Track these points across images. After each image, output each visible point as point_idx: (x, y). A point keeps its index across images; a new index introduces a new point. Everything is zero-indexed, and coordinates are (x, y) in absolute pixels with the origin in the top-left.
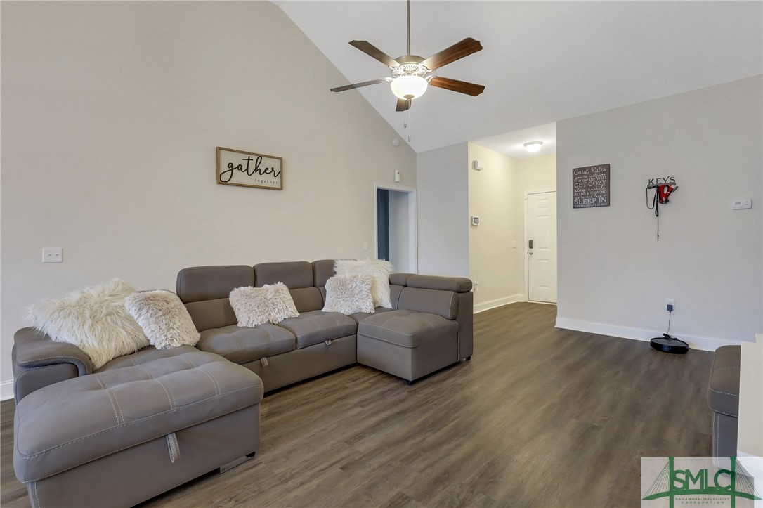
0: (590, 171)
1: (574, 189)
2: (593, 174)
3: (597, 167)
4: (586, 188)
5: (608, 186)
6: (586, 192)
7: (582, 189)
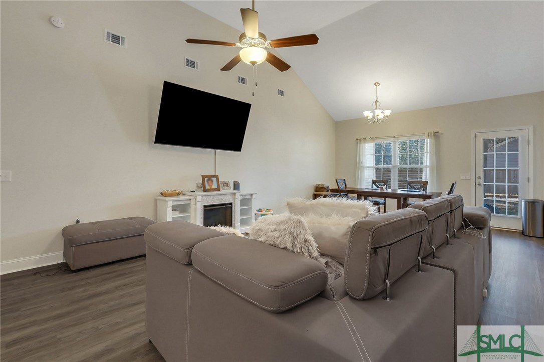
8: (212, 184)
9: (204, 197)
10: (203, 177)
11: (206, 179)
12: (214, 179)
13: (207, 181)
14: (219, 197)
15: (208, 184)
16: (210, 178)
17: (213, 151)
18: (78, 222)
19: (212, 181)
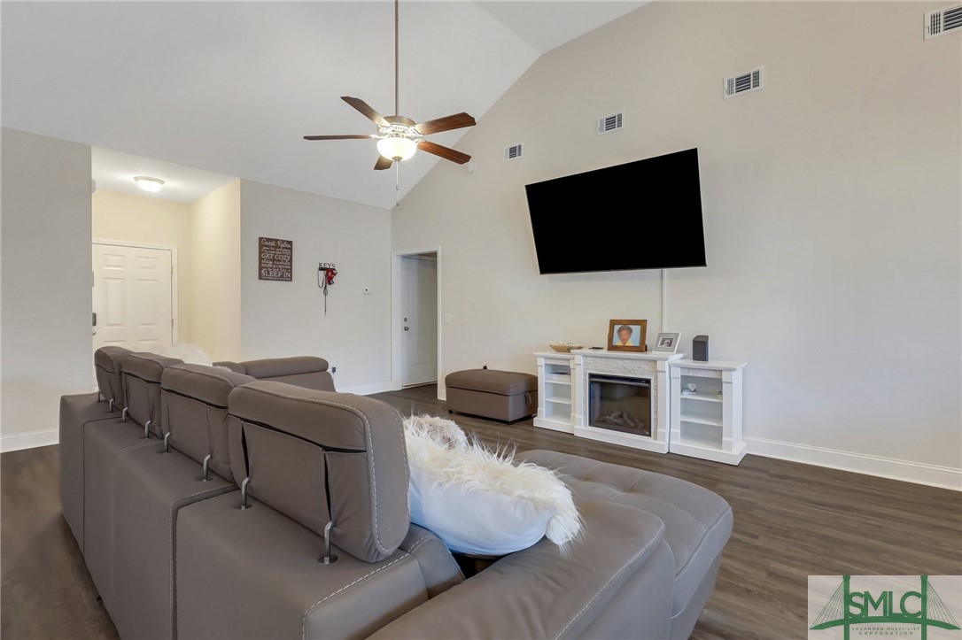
0: (276, 243)
1: (261, 259)
2: (280, 247)
3: (283, 241)
4: (273, 260)
5: (291, 261)
6: (273, 264)
7: (269, 260)
8: (630, 336)
9: (588, 359)
10: (613, 323)
11: (617, 327)
12: (636, 329)
13: (619, 331)
14: (620, 362)
15: (620, 336)
16: (626, 324)
17: (655, 272)
18: (485, 368)
19: (630, 331)
